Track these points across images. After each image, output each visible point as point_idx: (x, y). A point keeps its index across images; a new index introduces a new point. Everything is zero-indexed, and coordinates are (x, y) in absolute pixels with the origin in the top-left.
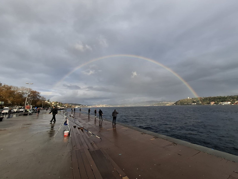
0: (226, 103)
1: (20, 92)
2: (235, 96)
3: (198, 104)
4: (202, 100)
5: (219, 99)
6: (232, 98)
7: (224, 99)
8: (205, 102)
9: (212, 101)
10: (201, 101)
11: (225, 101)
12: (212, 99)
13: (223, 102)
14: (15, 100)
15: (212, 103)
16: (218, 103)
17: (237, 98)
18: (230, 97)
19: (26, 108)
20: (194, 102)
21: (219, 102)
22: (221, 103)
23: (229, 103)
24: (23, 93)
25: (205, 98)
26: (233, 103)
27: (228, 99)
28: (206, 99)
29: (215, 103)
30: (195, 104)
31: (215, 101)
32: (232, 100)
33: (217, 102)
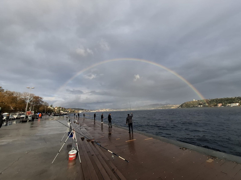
0: (234, 105)
1: (23, 97)
3: (204, 106)
4: (208, 102)
5: (226, 100)
7: (232, 101)
8: (212, 104)
9: (220, 103)
10: (208, 103)
11: (233, 103)
12: (219, 101)
13: (230, 104)
14: (17, 105)
15: (220, 105)
16: (226, 105)
18: (238, 98)
19: (27, 114)
20: (200, 104)
21: (227, 104)
22: (229, 104)
23: (237, 104)
24: (26, 99)
25: (211, 100)
27: (235, 100)
28: (213, 101)
29: (222, 105)
30: (202, 106)
31: (222, 103)
33: (225, 104)
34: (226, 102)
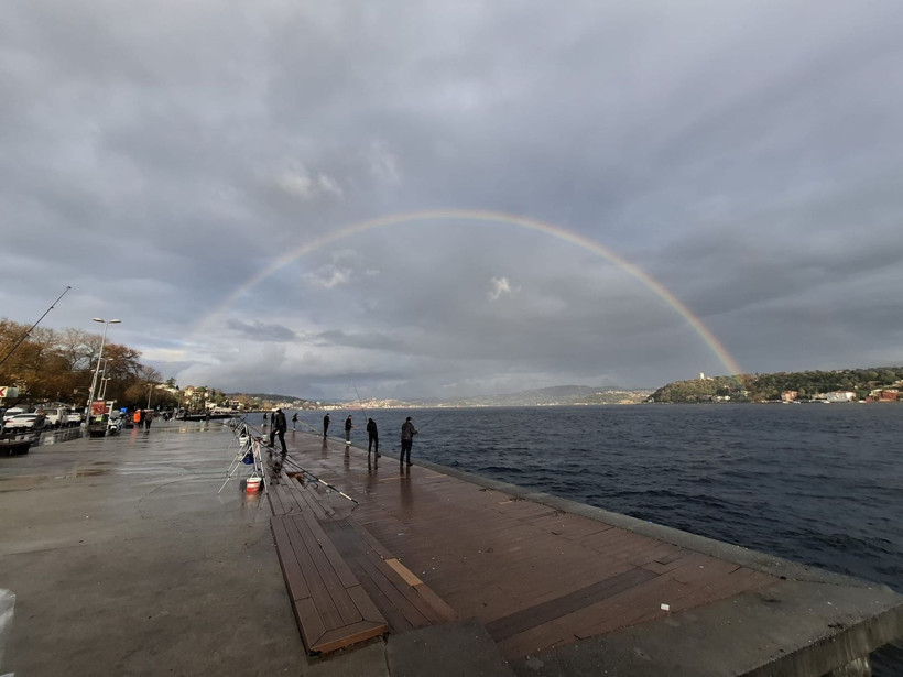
0: (837, 397)
1: (63, 348)
2: (873, 370)
3: (735, 399)
4: (750, 384)
5: (812, 380)
6: (861, 380)
7: (831, 382)
8: (763, 394)
9: (789, 388)
10: (748, 389)
11: (836, 389)
12: (787, 381)
13: (825, 392)
14: (43, 378)
15: (788, 397)
16: (809, 395)
17: (877, 379)
18: (853, 372)
19: (92, 411)
20: (722, 392)
21: (813, 393)
22: (822, 396)
23: (849, 395)
24: (73, 354)
25: (761, 379)
26: (864, 396)
27: (845, 380)
28: (764, 382)
29: (798, 398)
30: (727, 398)
31: (797, 390)
32: (860, 384)
33: (807, 392)
34: (810, 386)
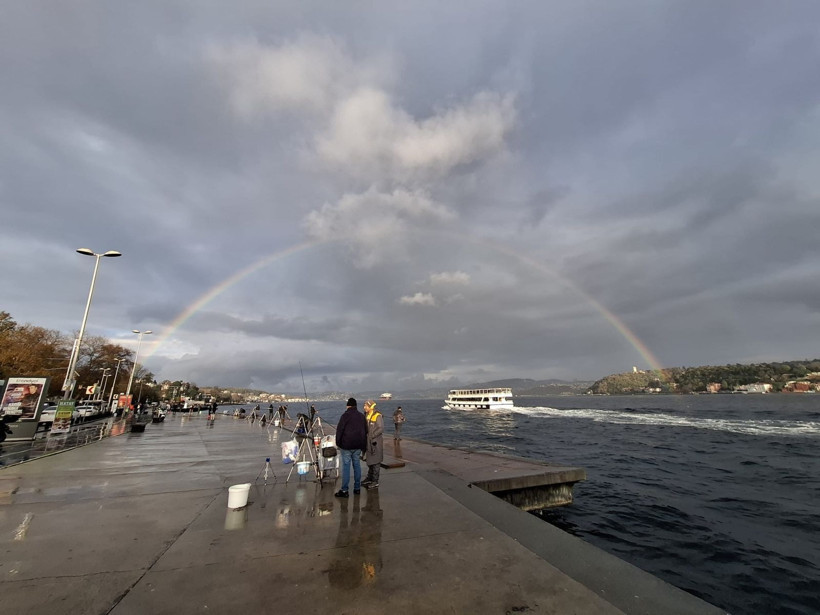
0: (755, 388)
2: (786, 363)
3: (665, 391)
4: (678, 377)
6: (776, 372)
7: (750, 375)
8: (690, 386)
9: (713, 381)
10: (677, 381)
11: (754, 382)
12: (710, 373)
13: (745, 384)
15: (713, 388)
16: (731, 387)
17: (790, 371)
18: (768, 366)
20: (653, 385)
21: (735, 385)
22: (742, 387)
23: (767, 386)
25: (688, 371)
26: (780, 387)
27: (761, 373)
28: (691, 374)
30: (658, 390)
31: (720, 382)
32: (776, 377)
33: (729, 384)
34: (731, 378)
